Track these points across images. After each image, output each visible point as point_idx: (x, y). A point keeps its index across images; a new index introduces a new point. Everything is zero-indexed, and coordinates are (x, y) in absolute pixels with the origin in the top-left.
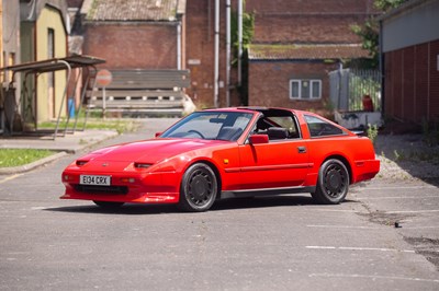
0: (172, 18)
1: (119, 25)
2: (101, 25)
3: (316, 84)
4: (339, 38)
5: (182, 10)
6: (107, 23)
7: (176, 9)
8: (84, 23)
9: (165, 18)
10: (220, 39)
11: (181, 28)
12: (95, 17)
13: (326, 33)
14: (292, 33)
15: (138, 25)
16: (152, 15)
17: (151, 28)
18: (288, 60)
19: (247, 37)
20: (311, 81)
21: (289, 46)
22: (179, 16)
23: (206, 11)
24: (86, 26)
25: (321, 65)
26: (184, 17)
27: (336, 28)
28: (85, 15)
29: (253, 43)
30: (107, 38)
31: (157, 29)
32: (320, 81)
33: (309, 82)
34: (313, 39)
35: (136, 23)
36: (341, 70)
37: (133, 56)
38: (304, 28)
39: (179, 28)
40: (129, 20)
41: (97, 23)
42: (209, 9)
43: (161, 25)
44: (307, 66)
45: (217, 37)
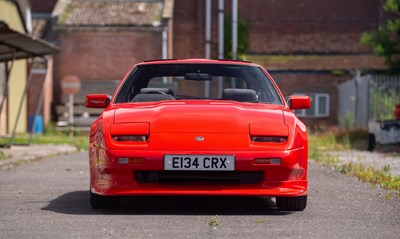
0: (156, 23)
1: (95, 31)
2: (75, 31)
3: (322, 100)
4: (347, 48)
5: (168, 13)
6: (81, 28)
7: (162, 12)
8: (55, 28)
9: (149, 23)
10: (212, 49)
11: (167, 35)
12: (68, 22)
13: (332, 41)
14: (294, 42)
15: (118, 31)
16: (133, 19)
17: (133, 34)
18: (291, 71)
19: (242, 47)
20: (317, 96)
21: (291, 57)
22: (165, 21)
23: (195, 17)
24: (58, 31)
25: (328, 77)
26: (170, 23)
27: (344, 36)
28: (56, 18)
29: (249, 53)
30: (82, 45)
31: (140, 35)
32: (327, 96)
33: (314, 97)
34: (318, 49)
35: (115, 29)
36: (359, 78)
37: (111, 67)
38: (308, 37)
39: (165, 35)
40: (106, 25)
41: (70, 29)
42: (200, 14)
43: (145, 31)
44: (312, 78)
45: (208, 47)
